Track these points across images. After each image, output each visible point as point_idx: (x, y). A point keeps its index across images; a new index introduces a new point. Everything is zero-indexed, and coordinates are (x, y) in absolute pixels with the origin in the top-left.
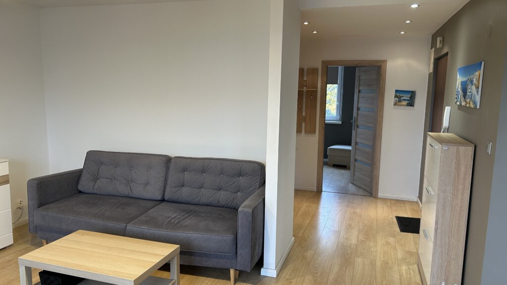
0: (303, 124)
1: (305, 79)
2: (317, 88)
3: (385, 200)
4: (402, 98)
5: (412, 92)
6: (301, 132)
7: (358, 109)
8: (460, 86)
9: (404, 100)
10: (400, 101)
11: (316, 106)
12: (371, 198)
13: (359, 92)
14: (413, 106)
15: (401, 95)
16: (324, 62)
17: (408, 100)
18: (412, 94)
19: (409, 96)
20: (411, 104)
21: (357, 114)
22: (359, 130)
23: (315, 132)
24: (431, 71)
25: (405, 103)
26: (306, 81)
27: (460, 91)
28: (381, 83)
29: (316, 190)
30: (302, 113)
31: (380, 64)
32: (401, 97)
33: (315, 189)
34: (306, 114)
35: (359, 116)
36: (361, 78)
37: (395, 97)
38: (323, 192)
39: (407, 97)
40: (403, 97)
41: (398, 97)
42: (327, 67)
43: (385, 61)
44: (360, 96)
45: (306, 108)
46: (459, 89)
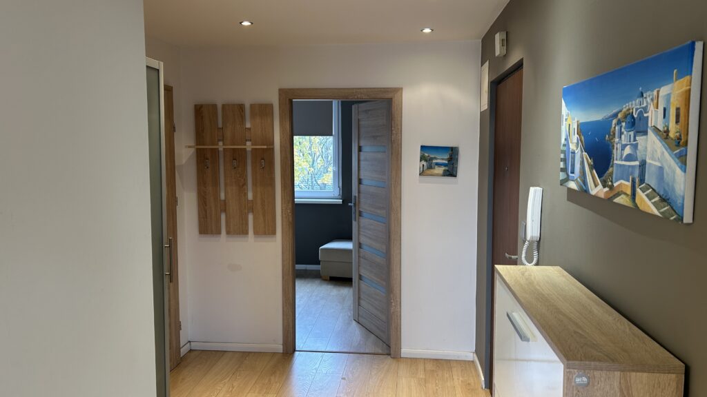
0: (251, 217)
1: (248, 125)
2: (272, 143)
3: (414, 361)
4: (434, 161)
5: (452, 149)
6: (247, 233)
7: (360, 181)
8: (575, 138)
9: (437, 164)
10: (430, 167)
11: (272, 179)
12: (389, 360)
13: (360, 149)
14: (456, 176)
15: (432, 156)
16: (282, 92)
17: (445, 165)
18: (453, 153)
19: (447, 156)
20: (451, 172)
21: (359, 192)
22: (364, 221)
23: (274, 233)
24: (485, 106)
25: (440, 170)
26: (249, 129)
27: (578, 152)
28: (394, 132)
29: (282, 351)
30: (246, 194)
31: (390, 96)
32: (432, 159)
33: (279, 348)
34: (255, 196)
35: (362, 195)
36: (361, 123)
37: (421, 161)
38: (297, 353)
39: (442, 158)
40: (435, 158)
41: (426, 161)
42: (291, 102)
43: (398, 90)
44: (362, 158)
45: (255, 184)
46: (572, 147)
